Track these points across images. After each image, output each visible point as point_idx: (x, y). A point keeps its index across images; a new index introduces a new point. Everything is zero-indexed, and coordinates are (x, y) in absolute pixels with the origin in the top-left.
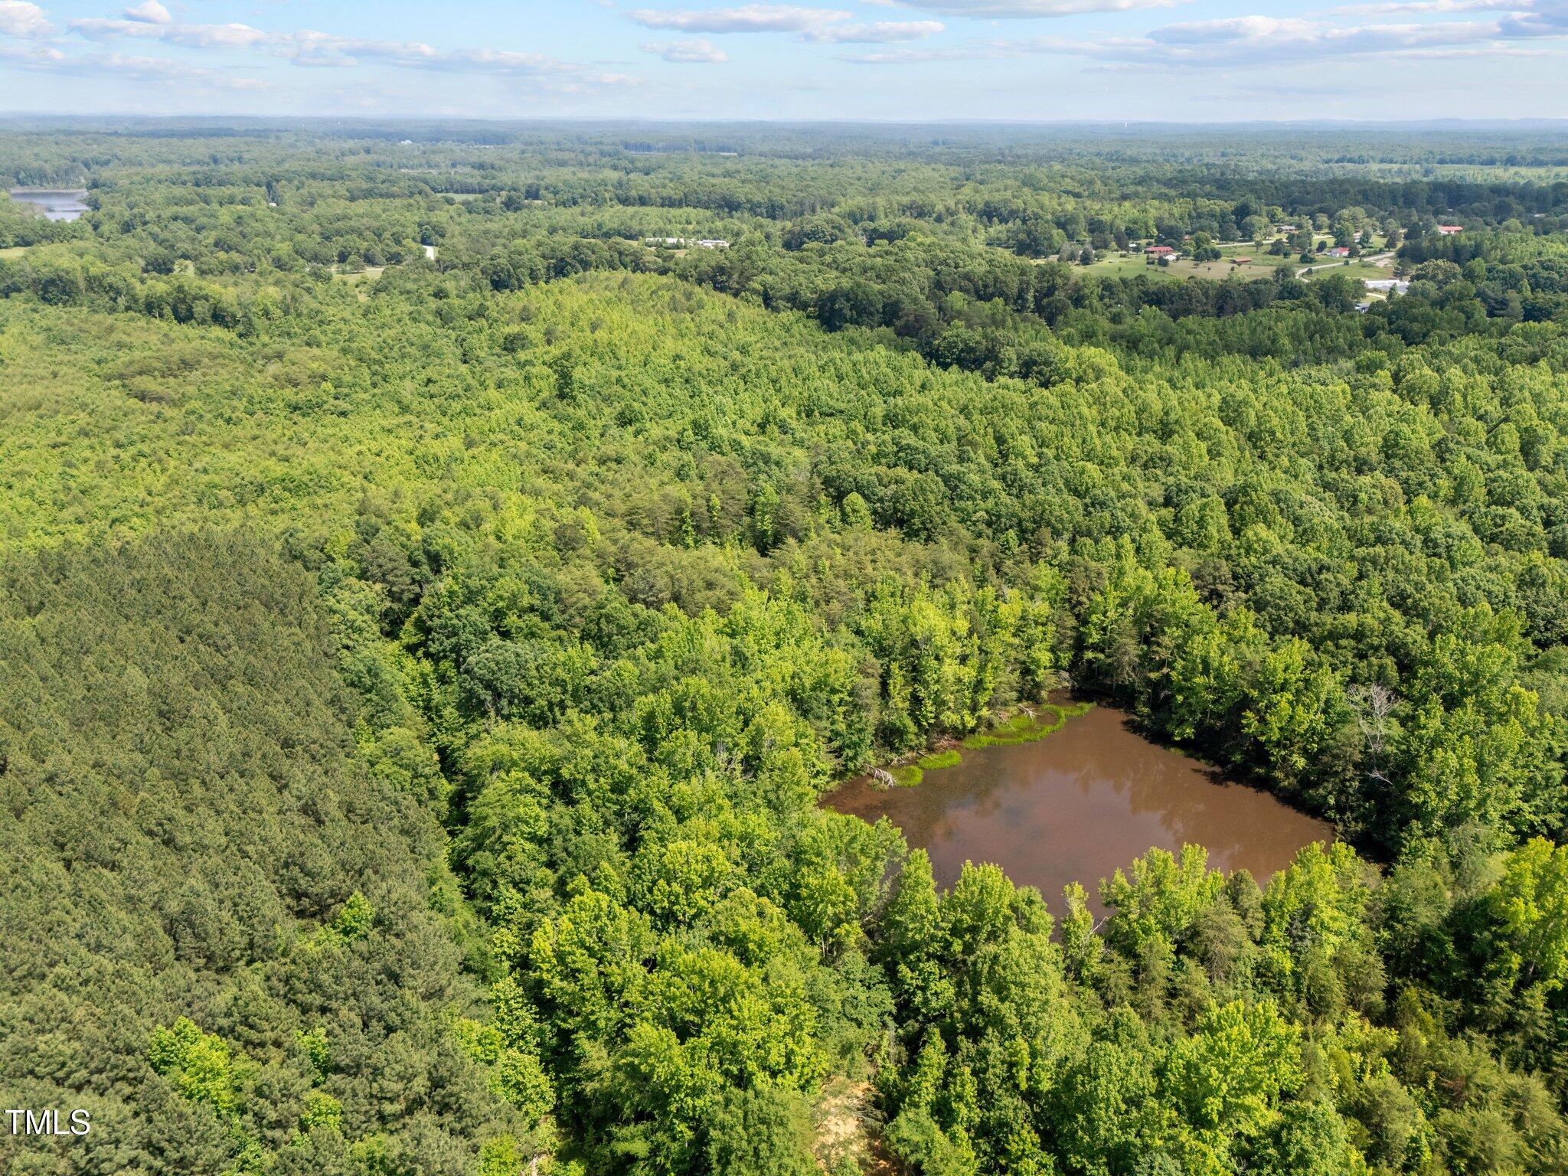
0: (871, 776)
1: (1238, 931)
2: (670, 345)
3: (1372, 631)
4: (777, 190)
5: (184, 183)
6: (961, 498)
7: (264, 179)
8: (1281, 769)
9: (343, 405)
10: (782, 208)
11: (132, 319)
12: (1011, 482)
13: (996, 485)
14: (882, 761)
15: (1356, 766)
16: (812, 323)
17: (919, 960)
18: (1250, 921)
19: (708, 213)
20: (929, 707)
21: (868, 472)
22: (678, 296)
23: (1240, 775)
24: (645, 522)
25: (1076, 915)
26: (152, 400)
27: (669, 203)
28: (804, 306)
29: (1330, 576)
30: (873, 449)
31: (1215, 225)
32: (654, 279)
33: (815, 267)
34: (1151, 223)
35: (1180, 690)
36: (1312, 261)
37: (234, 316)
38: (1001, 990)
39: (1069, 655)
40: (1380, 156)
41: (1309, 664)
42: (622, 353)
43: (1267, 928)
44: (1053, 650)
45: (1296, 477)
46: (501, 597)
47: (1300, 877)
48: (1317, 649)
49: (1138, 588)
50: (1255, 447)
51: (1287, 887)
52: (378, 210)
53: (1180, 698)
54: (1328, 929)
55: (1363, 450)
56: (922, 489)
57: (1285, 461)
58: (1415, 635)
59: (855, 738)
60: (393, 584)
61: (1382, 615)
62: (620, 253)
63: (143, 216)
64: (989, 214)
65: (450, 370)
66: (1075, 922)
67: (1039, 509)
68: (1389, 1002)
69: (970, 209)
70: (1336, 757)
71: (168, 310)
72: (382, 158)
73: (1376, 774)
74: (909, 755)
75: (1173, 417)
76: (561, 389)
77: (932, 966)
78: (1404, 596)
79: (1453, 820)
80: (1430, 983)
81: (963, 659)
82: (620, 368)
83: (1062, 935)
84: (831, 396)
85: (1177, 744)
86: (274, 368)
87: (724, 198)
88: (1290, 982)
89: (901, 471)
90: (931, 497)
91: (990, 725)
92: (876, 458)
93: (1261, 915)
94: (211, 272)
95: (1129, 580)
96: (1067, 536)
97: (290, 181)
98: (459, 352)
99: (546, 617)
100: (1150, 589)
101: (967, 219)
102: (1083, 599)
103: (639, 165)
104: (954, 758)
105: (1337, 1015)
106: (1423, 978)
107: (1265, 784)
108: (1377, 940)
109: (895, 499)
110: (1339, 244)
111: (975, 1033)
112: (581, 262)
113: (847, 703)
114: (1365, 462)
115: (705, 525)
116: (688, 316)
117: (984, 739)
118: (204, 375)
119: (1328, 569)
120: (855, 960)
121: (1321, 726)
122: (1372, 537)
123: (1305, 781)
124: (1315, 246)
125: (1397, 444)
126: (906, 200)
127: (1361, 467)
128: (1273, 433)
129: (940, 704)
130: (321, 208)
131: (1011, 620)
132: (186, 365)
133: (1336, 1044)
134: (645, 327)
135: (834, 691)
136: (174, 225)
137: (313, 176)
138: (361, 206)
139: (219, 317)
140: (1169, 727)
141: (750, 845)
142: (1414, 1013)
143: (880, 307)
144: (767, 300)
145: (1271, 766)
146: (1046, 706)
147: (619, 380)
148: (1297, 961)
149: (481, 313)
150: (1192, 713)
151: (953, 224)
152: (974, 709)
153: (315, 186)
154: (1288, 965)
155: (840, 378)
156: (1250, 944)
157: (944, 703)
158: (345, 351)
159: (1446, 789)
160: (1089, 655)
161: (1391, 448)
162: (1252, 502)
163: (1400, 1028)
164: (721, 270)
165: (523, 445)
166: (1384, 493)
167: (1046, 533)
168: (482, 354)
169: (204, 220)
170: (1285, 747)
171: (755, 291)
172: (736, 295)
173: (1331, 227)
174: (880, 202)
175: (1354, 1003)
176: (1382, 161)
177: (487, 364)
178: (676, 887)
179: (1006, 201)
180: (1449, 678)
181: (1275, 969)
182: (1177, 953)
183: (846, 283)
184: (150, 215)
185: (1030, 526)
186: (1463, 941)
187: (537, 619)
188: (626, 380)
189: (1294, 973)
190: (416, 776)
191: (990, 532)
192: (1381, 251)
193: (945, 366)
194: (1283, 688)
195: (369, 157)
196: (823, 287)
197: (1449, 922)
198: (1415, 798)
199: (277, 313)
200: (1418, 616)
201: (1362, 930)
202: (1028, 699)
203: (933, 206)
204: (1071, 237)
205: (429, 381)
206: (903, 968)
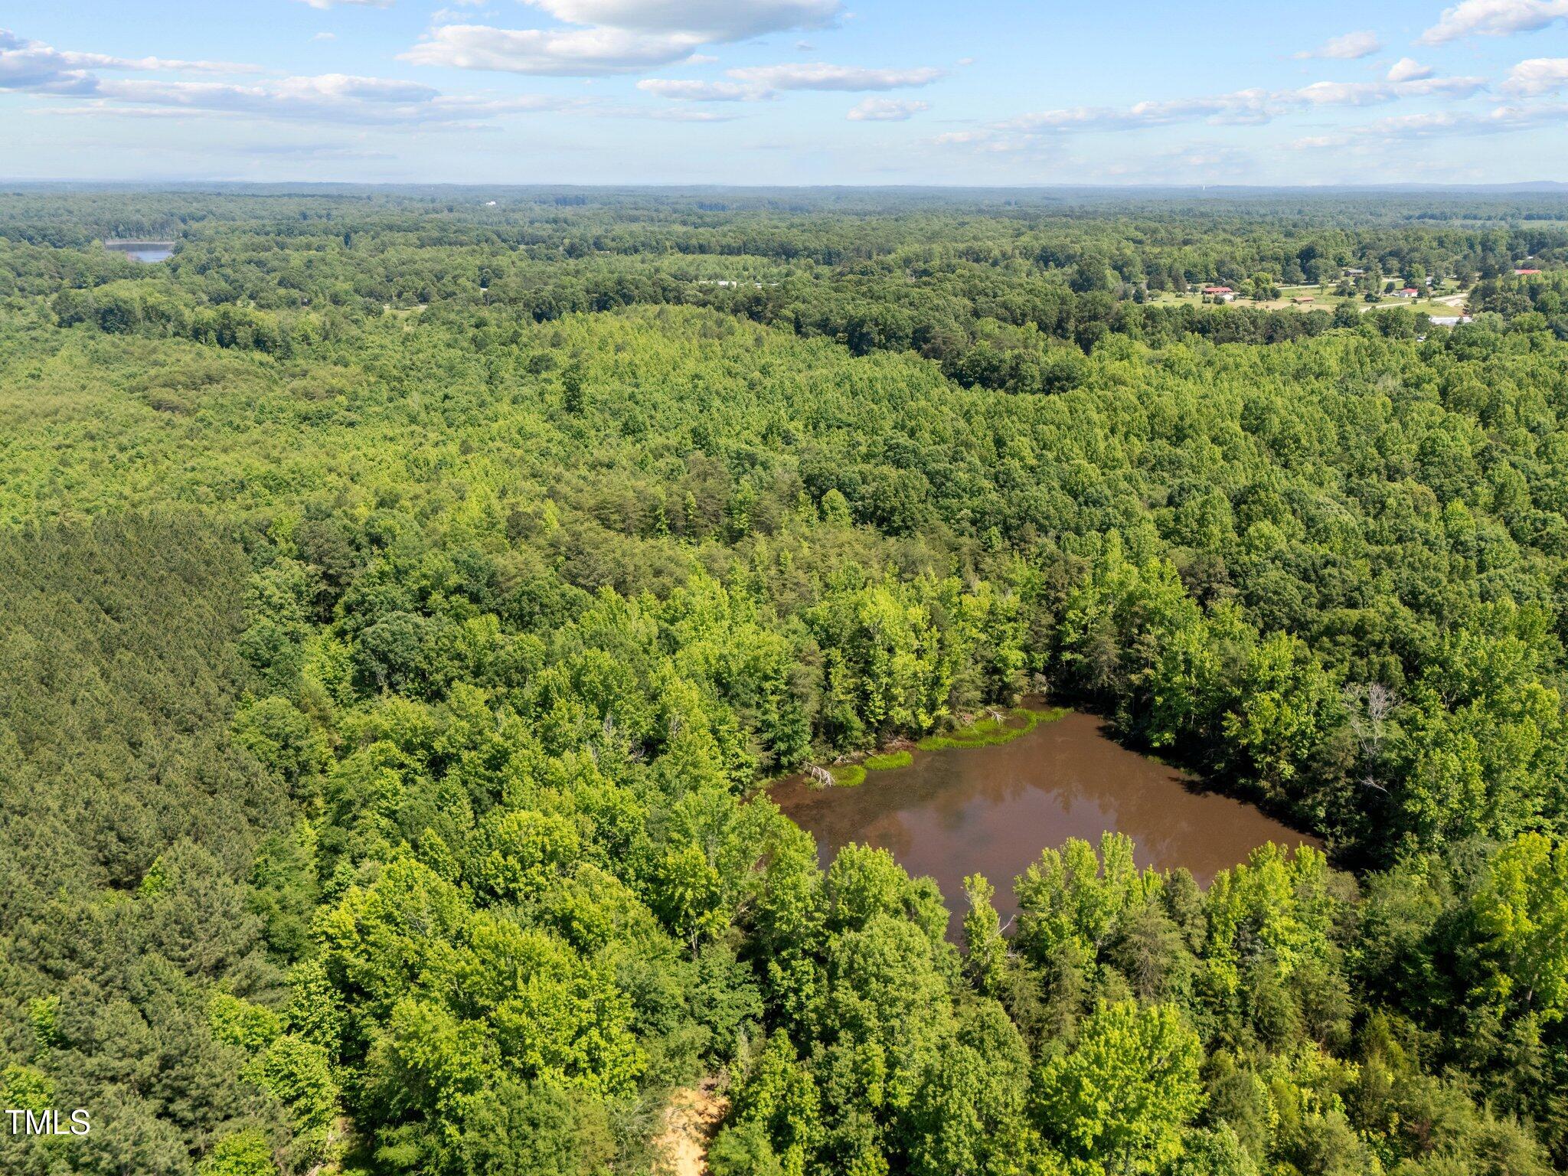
0: (809, 774)
1: (1173, 939)
2: (690, 366)
3: (1374, 626)
4: (836, 239)
5: (267, 234)
6: (946, 496)
7: (343, 231)
8: (1266, 779)
9: (353, 416)
10: (839, 254)
11: (178, 343)
12: (1004, 481)
13: (987, 484)
14: (823, 760)
15: (1350, 773)
16: (841, 348)
17: (793, 957)
18: (1187, 928)
19: (765, 260)
20: (878, 701)
21: (851, 471)
22: (709, 323)
23: (1222, 785)
24: (615, 517)
25: (979, 913)
26: (167, 409)
27: (729, 251)
28: (833, 332)
29: (1335, 572)
30: (863, 449)
31: (1278, 267)
32: (689, 309)
33: (849, 295)
34: (1212, 266)
35: (1160, 692)
36: (1377, 300)
37: (274, 341)
38: (860, 986)
39: (1046, 655)
40: (1463, 212)
41: (1297, 661)
42: (641, 372)
43: (1210, 937)
44: (1026, 649)
45: (1321, 484)
46: (425, 576)
47: (1247, 880)
48: (1311, 647)
49: (1122, 584)
50: (1278, 455)
51: (1232, 888)
52: (443, 255)
53: (1159, 700)
54: (1284, 943)
55: (1394, 458)
56: (905, 485)
57: (1310, 468)
58: (1424, 632)
59: (788, 730)
60: (330, 567)
61: (1388, 610)
62: (664, 289)
63: (219, 259)
64: (1046, 258)
65: (469, 388)
66: (977, 921)
67: (1025, 505)
68: (1353, 1031)
69: (1026, 254)
70: (1328, 764)
71: (212, 335)
72: (462, 216)
73: (1370, 782)
74: (855, 754)
75: (1188, 421)
76: (568, 401)
77: (806, 965)
78: (1414, 593)
79: (1457, 831)
80: (1405, 1011)
81: (920, 653)
82: (637, 386)
83: (962, 935)
84: (839, 408)
85: (1156, 752)
86: (297, 383)
87: (782, 246)
88: (1234, 1002)
89: (888, 470)
90: (912, 493)
91: (950, 727)
92: (867, 457)
93: (1201, 921)
94: (269, 306)
95: (1113, 576)
96: (1052, 533)
97: (367, 232)
98: (485, 374)
99: (475, 599)
100: (1134, 583)
101: (1023, 264)
102: (1062, 595)
103: (708, 220)
104: (905, 758)
105: (1293, 1046)
106: (1396, 1003)
107: (1250, 796)
108: (1347, 961)
109: (875, 496)
110: (1410, 285)
111: (829, 1037)
112: (624, 296)
113: (782, 692)
114: (1398, 471)
115: (680, 523)
116: (717, 342)
117: (940, 741)
118: (224, 388)
119: (1334, 565)
120: (721, 957)
121: (1311, 729)
122: (1393, 538)
123: (1294, 791)
124: (1383, 287)
125: (1433, 453)
126: (962, 246)
127: (1393, 473)
128: (1297, 441)
129: (889, 698)
130: (391, 254)
131: (979, 614)
132: (210, 379)
133: (1283, 1076)
134: (669, 350)
135: (766, 678)
136: (245, 268)
137: (390, 228)
138: (428, 253)
139: (260, 342)
140: (1148, 732)
141: (613, 821)
142: (1383, 1044)
143: (909, 331)
144: (798, 328)
145: (1256, 774)
146: (1017, 710)
147: (632, 397)
148: (1245, 980)
149: (514, 339)
150: (1175, 717)
151: (1007, 267)
152: (932, 707)
153: (386, 236)
154: (1232, 982)
155: (855, 394)
156: (1184, 954)
157: (894, 698)
158: (367, 369)
159: (1447, 796)
160: (1067, 656)
161: (1426, 455)
162: (1260, 500)
163: (1363, 1062)
164: (757, 300)
165: (519, 452)
166: (1415, 500)
167: (1030, 528)
168: (507, 376)
169: (276, 263)
170: (1272, 753)
171: (788, 319)
172: (768, 324)
173: (1401, 270)
174: (937, 248)
175: (1314, 1034)
176: (1465, 217)
177: (508, 383)
178: (512, 860)
179: (1063, 247)
180: (1458, 675)
181: (1218, 987)
182: (1098, 961)
183: (876, 309)
184: (226, 258)
185: (1014, 522)
186: (1445, 961)
187: (464, 600)
188: (640, 397)
189: (1241, 993)
190: (285, 747)
191: (973, 530)
192: (1452, 292)
193: (967, 386)
194: (1271, 685)
195: (451, 215)
196: (853, 312)
197: (1429, 940)
198: (1411, 807)
199: (315, 338)
200: (1432, 612)
201: (1328, 947)
202: (998, 701)
203: (990, 251)
204: (1126, 279)
205: (446, 397)
206: (774, 967)
